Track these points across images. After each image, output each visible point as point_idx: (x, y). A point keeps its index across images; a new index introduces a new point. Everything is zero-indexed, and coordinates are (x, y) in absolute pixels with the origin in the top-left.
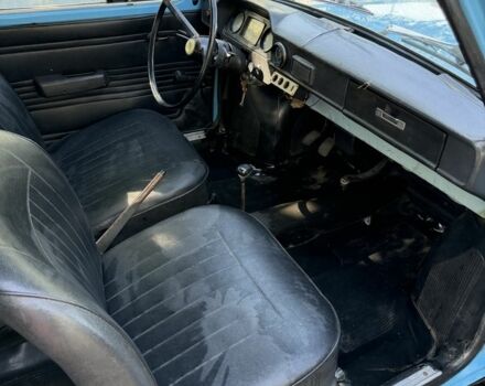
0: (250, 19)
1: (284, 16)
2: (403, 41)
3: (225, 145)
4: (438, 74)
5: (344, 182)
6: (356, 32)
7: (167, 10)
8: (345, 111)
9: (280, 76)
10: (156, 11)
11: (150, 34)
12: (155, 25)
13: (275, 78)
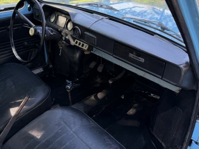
0: (58, 16)
1: (76, 14)
2: (134, 21)
3: (53, 73)
4: (153, 35)
5: (110, 82)
6: (110, 19)
7: (17, 15)
8: (114, 55)
9: (79, 41)
10: (11, 15)
11: (9, 27)
12: (11, 22)
13: (77, 42)
